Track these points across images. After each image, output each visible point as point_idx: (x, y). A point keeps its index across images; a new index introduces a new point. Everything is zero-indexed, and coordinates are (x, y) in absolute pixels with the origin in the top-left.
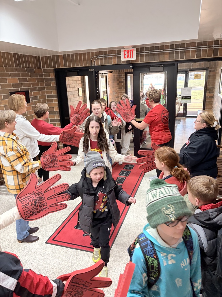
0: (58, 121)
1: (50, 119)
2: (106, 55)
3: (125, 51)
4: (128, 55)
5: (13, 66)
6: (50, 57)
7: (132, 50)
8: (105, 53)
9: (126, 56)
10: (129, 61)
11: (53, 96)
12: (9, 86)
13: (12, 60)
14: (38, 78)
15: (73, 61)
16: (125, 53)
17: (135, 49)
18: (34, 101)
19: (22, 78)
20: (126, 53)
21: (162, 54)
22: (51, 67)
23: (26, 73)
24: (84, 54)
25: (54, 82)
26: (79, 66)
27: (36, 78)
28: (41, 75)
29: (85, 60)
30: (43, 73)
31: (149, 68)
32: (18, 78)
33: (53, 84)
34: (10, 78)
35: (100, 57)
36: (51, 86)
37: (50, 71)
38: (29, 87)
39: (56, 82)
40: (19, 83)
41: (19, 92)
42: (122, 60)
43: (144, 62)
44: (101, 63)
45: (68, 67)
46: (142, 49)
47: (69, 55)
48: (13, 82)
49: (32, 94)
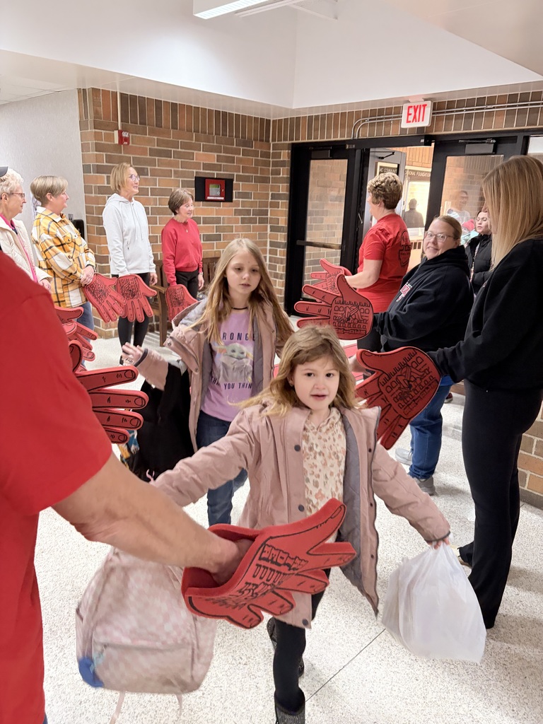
0: (282, 246)
1: (270, 241)
2: (382, 117)
4: (415, 117)
5: (211, 133)
6: (286, 120)
7: (425, 106)
8: (381, 111)
9: (411, 118)
10: (424, 127)
11: (280, 197)
12: (197, 166)
13: (210, 121)
14: (259, 158)
15: (323, 128)
16: (410, 112)
17: (429, 103)
18: (241, 200)
19: (224, 154)
20: (412, 111)
21: (490, 114)
22: (285, 139)
23: (235, 146)
24: (343, 114)
25: (288, 168)
26: (332, 139)
27: (254, 158)
28: (267, 155)
29: (343, 126)
30: (271, 151)
31: (464, 144)
32: (216, 154)
33: (284, 173)
34: (201, 152)
35: (370, 120)
36: (281, 176)
37: (282, 147)
38: (235, 174)
39: (291, 169)
40: (216, 162)
41: (213, 178)
42: (402, 127)
43: (452, 132)
44: (371, 132)
45: (313, 140)
46: (451, 104)
47: (317, 117)
48: (204, 160)
49: (239, 187)
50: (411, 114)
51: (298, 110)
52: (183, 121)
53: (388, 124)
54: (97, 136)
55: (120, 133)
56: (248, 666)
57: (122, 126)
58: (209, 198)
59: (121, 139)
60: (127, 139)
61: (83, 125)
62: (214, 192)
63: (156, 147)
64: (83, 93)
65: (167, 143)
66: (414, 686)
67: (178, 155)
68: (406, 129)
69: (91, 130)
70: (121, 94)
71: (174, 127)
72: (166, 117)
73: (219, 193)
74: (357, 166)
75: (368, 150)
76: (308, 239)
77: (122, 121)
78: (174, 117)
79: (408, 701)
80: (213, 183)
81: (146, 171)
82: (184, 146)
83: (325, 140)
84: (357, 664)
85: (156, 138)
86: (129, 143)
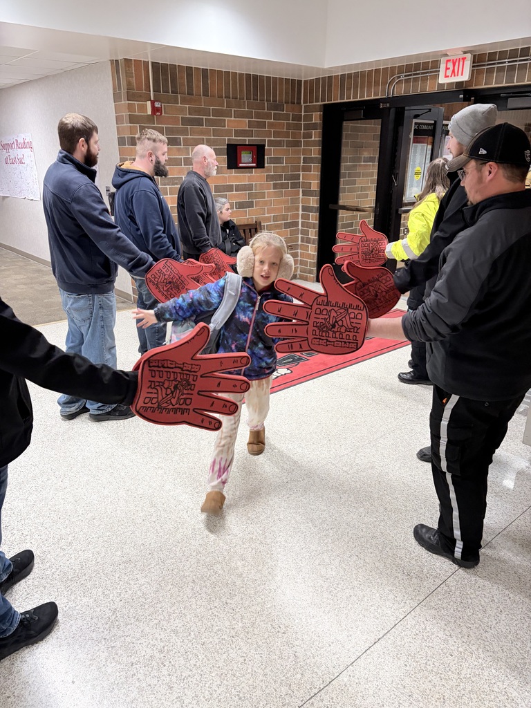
0: (314, 211)
1: (302, 206)
2: (418, 72)
3: (449, 61)
4: (453, 71)
5: (242, 98)
6: (318, 80)
7: (464, 59)
8: (417, 66)
9: (449, 72)
10: (462, 82)
11: (312, 160)
12: (228, 133)
13: (241, 85)
14: (291, 122)
15: (356, 87)
17: (469, 56)
18: (272, 165)
19: (255, 120)
20: (450, 65)
22: (317, 101)
23: (266, 111)
24: (377, 71)
25: (320, 131)
26: (366, 98)
27: (285, 122)
28: (298, 118)
29: (377, 83)
30: (303, 114)
32: (247, 120)
33: (316, 136)
34: (233, 119)
35: (405, 76)
36: (313, 139)
37: (314, 109)
38: (267, 139)
39: (323, 131)
40: (247, 129)
41: (246, 145)
42: (440, 82)
43: (494, 85)
44: (407, 89)
45: (345, 100)
46: (492, 56)
47: (350, 75)
48: (236, 126)
49: (271, 152)
50: (449, 68)
51: (330, 70)
52: (214, 88)
53: (424, 79)
54: (130, 107)
55: (153, 103)
56: (286, 635)
57: (155, 95)
58: (240, 165)
59: (155, 110)
60: (159, 110)
61: (117, 97)
62: (246, 158)
63: (188, 116)
64: (115, 63)
65: (199, 111)
66: (449, 661)
67: (210, 123)
68: (444, 84)
69: (125, 102)
70: (153, 63)
71: (205, 94)
72: (197, 84)
73: (250, 160)
74: (391, 126)
75: (403, 109)
76: (341, 202)
77: (154, 91)
78: (205, 84)
79: (443, 676)
80: (245, 150)
81: (179, 140)
82: (216, 113)
83: (358, 99)
84: (392, 638)
85: (187, 106)
86: (161, 114)
